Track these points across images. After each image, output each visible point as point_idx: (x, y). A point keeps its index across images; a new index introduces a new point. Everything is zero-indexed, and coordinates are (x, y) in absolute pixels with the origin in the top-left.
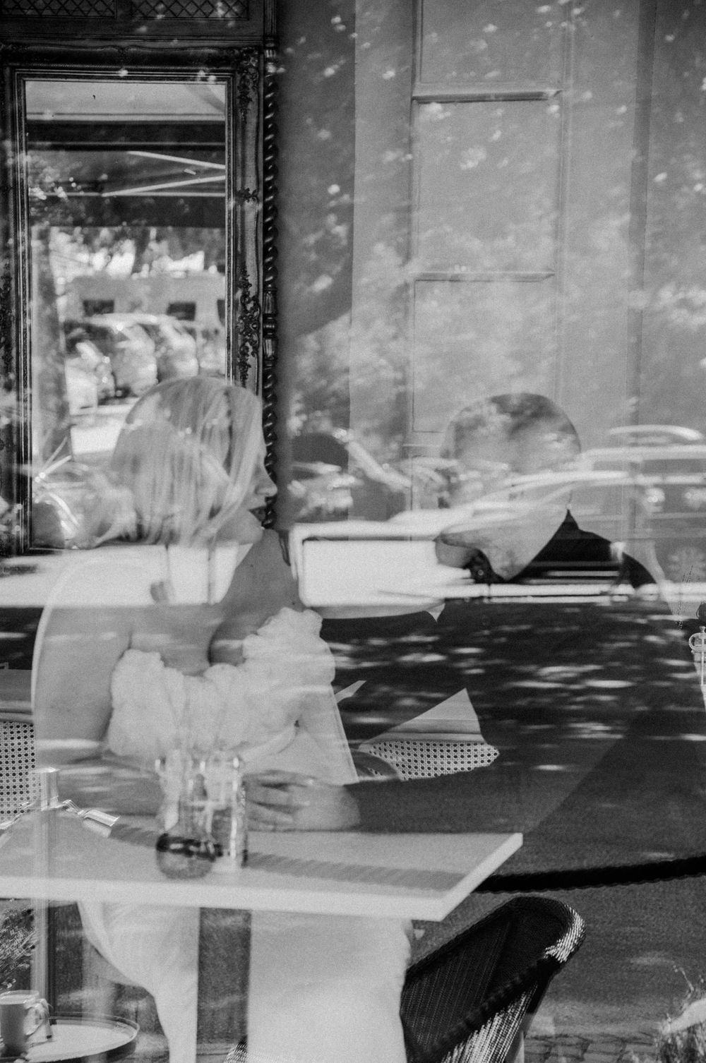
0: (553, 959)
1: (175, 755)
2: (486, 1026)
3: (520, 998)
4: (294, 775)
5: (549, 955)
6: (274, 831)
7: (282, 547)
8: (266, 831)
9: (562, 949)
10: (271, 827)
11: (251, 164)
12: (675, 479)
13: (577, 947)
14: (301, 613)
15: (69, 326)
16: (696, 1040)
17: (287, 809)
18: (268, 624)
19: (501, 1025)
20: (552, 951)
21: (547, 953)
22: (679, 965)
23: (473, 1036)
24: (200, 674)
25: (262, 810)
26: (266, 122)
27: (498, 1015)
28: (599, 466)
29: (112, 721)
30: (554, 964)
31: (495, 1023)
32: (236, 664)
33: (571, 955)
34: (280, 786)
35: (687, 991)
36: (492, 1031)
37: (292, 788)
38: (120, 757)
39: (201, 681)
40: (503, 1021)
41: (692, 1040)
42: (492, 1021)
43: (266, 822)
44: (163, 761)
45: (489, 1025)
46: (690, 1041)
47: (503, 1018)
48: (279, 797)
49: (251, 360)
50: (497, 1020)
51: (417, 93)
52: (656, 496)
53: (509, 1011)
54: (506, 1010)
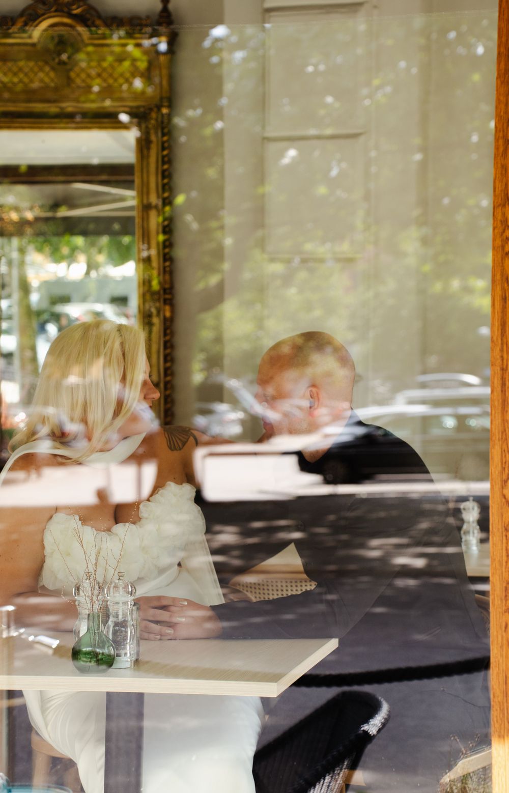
0: (366, 732)
1: (86, 584)
2: (319, 783)
3: (344, 762)
4: (174, 599)
5: (364, 730)
6: (160, 640)
7: (165, 437)
8: (155, 639)
9: (372, 727)
10: (158, 637)
11: (153, 185)
12: (463, 410)
13: (384, 725)
14: (181, 486)
15: (39, 313)
16: (467, 789)
17: (171, 625)
18: (157, 493)
19: (330, 783)
20: (365, 727)
21: (362, 729)
22: (455, 735)
23: (310, 791)
24: (109, 530)
25: (153, 625)
26: (163, 157)
27: (329, 775)
28: (411, 402)
29: (45, 565)
30: (367, 738)
31: (326, 781)
32: (134, 523)
33: (379, 731)
34: (164, 608)
35: (461, 754)
36: (324, 787)
37: (173, 609)
38: (51, 591)
39: (110, 535)
40: (331, 779)
41: (465, 788)
42: (324, 779)
43: (156, 634)
44: (78, 589)
45: (321, 783)
46: (463, 790)
47: (332, 777)
48: (163, 615)
49: (155, 320)
50: (328, 779)
51: (267, 134)
52: (450, 423)
53: (336, 772)
54: (334, 771)
